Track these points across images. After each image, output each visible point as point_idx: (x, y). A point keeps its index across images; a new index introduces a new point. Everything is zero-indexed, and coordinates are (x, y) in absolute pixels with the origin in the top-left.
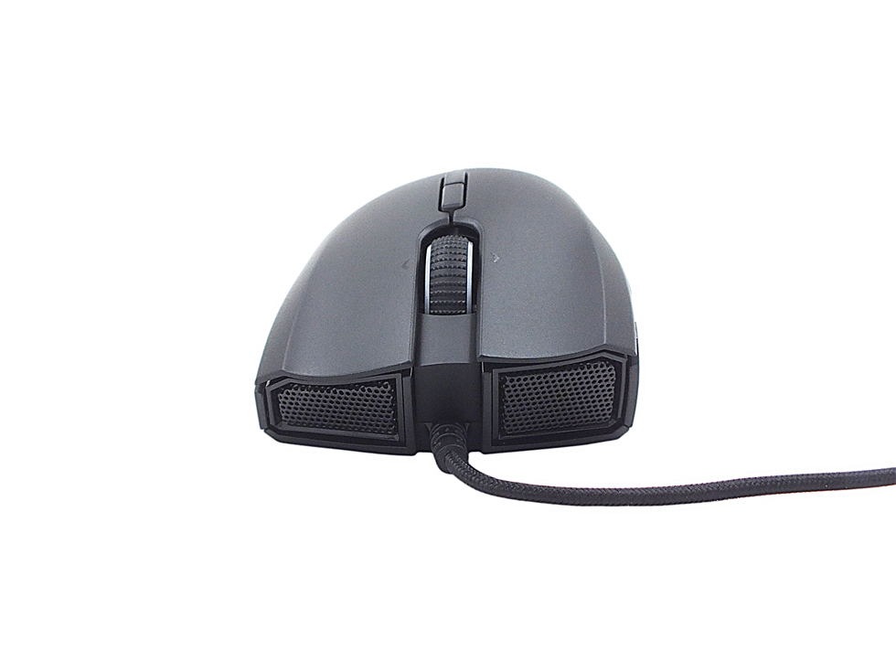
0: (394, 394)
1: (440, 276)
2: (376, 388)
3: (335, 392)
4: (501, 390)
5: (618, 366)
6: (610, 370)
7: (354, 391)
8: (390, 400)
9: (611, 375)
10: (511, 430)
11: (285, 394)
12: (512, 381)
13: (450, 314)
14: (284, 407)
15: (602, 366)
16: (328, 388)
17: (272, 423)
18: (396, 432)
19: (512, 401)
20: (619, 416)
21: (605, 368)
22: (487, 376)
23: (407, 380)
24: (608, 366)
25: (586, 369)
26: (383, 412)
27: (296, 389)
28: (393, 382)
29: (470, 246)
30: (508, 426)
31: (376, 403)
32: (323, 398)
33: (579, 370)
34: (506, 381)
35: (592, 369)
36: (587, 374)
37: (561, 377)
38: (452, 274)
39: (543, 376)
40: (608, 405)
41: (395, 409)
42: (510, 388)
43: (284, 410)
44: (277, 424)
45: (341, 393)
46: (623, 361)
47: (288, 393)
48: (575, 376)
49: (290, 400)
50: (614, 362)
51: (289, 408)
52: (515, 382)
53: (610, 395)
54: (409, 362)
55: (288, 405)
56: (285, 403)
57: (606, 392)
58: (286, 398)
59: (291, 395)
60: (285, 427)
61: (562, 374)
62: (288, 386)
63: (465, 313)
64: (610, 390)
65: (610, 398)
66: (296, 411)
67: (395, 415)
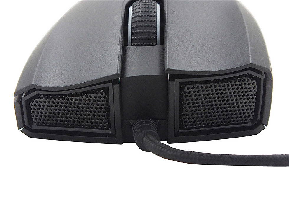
0: (108, 99)
1: (139, 21)
2: (95, 95)
3: (67, 99)
4: (181, 96)
5: (258, 80)
6: (253, 84)
7: (80, 97)
8: (104, 103)
9: (254, 87)
10: (188, 125)
11: (34, 103)
12: (188, 88)
13: (145, 46)
14: (34, 112)
15: (248, 81)
16: (63, 96)
17: (26, 124)
18: (109, 127)
19: (189, 104)
20: (259, 118)
21: (250, 82)
22: (171, 84)
23: (116, 87)
24: (252, 81)
25: (238, 82)
26: (100, 112)
27: (42, 99)
28: (106, 90)
29: (158, 6)
30: (186, 122)
31: (95, 106)
32: (60, 104)
33: (233, 83)
34: (185, 88)
35: (242, 82)
36: (239, 86)
37: (221, 87)
38: (147, 19)
39: (209, 86)
40: (251, 109)
41: (108, 110)
42: (187, 94)
43: (34, 114)
44: (29, 125)
45: (72, 100)
46: (262, 77)
47: (37, 102)
48: (230, 87)
49: (38, 107)
50: (255, 78)
51: (38, 113)
52: (191, 90)
53: (253, 102)
54: (117, 74)
55: (37, 110)
56: (34, 109)
57: (250, 100)
58: (35, 105)
59: (39, 103)
60: (35, 127)
61: (222, 85)
62: (36, 97)
63: (156, 45)
64: (253, 98)
65: (253, 104)
66: (42, 115)
67: (108, 115)
